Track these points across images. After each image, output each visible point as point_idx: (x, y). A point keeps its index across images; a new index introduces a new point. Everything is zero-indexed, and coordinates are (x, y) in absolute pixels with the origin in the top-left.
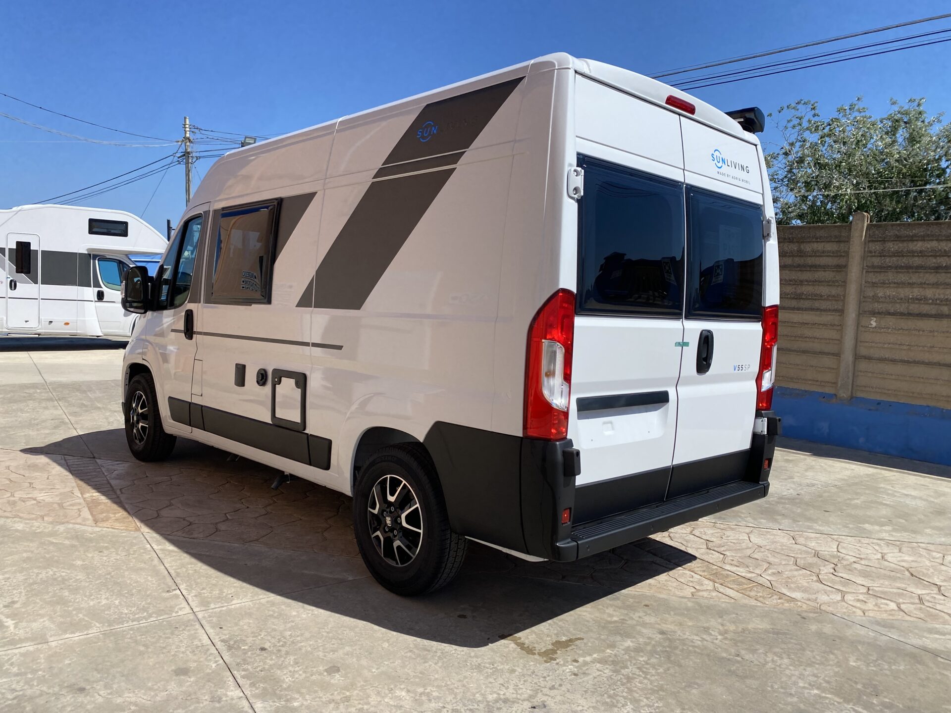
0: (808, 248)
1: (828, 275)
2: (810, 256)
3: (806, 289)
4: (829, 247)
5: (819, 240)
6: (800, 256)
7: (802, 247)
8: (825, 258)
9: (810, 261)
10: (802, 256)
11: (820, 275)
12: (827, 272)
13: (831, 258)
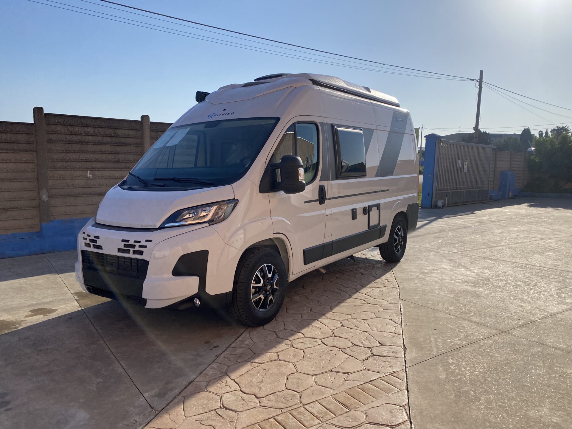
0: (120, 132)
1: (132, 149)
2: (121, 137)
3: (121, 157)
4: (132, 133)
5: (125, 128)
6: (116, 137)
7: (116, 132)
8: (129, 139)
9: (122, 140)
10: (117, 137)
11: (128, 149)
12: (132, 147)
13: (132, 139)
